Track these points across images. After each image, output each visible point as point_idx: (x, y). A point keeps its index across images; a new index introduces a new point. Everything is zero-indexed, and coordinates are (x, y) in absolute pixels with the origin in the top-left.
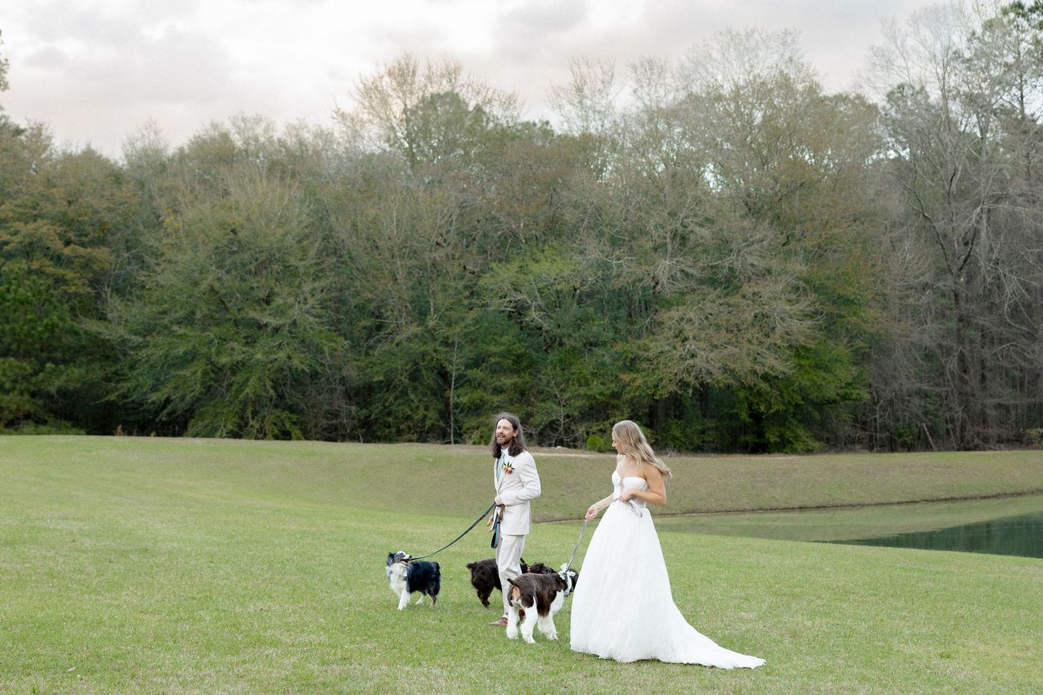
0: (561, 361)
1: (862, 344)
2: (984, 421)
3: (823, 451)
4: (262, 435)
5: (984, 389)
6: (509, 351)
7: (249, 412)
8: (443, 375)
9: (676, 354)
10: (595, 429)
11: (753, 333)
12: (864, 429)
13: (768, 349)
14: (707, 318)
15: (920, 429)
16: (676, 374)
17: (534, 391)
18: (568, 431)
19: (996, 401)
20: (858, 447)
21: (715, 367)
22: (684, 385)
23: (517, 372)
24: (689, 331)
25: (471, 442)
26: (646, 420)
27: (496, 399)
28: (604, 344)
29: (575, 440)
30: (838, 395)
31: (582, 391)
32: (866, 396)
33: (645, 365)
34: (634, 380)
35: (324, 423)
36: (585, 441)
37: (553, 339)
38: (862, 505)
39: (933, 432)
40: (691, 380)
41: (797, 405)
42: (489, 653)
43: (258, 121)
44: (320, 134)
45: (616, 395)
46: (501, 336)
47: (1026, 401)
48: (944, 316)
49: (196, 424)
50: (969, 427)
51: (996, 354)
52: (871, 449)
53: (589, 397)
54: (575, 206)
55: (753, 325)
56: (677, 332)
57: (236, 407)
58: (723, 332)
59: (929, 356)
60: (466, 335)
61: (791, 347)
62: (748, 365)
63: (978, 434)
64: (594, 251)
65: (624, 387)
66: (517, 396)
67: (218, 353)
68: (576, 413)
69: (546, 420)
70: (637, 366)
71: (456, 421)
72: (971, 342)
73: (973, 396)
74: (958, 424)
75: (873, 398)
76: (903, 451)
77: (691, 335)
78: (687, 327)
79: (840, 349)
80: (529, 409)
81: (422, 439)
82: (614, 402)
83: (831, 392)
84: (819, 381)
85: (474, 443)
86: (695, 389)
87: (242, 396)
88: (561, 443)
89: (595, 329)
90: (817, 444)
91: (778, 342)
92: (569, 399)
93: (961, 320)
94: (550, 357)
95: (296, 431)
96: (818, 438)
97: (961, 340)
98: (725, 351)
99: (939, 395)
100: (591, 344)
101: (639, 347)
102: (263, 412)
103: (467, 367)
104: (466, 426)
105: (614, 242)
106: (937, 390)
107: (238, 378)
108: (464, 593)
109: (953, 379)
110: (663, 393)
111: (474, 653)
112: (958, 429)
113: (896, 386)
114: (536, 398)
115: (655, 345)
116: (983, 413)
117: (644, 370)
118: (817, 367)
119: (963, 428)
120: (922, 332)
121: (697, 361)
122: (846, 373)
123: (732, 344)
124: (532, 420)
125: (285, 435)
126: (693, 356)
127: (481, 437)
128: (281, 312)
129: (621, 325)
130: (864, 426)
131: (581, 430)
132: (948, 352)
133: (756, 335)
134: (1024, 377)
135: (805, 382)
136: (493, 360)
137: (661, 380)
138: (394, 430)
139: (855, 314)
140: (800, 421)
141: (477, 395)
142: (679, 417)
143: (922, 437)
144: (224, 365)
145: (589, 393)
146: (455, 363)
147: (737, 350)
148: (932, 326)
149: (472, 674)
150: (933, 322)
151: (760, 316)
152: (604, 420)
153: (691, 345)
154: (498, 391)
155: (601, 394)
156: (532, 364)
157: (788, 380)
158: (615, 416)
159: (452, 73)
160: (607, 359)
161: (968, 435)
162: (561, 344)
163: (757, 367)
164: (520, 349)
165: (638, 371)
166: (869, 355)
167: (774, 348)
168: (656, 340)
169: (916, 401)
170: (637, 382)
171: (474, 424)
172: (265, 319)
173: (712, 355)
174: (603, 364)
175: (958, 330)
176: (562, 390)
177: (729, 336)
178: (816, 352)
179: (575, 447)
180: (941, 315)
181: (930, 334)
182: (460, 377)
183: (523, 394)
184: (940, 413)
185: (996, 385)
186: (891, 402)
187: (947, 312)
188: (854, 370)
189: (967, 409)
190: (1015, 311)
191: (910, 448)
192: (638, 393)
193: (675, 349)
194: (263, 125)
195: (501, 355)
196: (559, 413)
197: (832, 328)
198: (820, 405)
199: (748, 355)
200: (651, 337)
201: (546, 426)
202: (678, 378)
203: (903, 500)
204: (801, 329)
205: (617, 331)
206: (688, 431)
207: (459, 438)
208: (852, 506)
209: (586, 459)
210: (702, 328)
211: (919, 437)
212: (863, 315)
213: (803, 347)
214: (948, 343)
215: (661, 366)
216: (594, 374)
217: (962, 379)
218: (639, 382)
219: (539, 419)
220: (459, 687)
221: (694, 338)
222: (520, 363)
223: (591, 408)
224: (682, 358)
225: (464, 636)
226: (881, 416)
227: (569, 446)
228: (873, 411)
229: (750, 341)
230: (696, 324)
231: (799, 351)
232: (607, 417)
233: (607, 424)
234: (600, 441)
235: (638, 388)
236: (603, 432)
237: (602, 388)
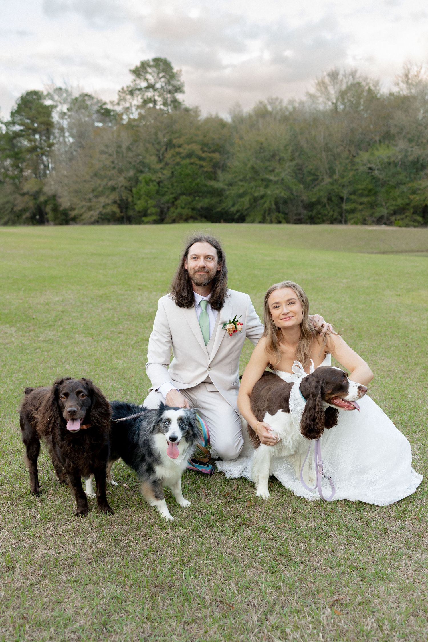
0: (387, 191)
4: (271, 222)
6: (366, 188)
7: (266, 214)
8: (342, 199)
10: (399, 218)
17: (376, 203)
18: (388, 219)
23: (369, 196)
27: (360, 207)
28: (405, 184)
29: (391, 223)
31: (394, 203)
33: (420, 192)
34: (415, 198)
35: (295, 218)
36: (395, 223)
37: (385, 182)
43: (277, 99)
44: (302, 103)
45: (408, 204)
46: (364, 182)
49: (248, 219)
53: (398, 206)
54: (396, 126)
57: (262, 212)
60: (349, 181)
64: (402, 144)
65: (412, 201)
66: (369, 206)
67: (255, 191)
68: (392, 212)
69: (380, 215)
70: (417, 192)
71: (345, 216)
80: (374, 211)
81: (332, 223)
82: (407, 207)
85: (352, 224)
87: (263, 207)
88: (385, 224)
89: (401, 177)
92: (389, 206)
94: (383, 189)
95: (283, 221)
100: (399, 184)
101: (418, 185)
102: (272, 214)
103: (351, 194)
104: (349, 217)
105: (410, 141)
107: (262, 201)
114: (377, 206)
115: (424, 183)
117: (420, 194)
124: (374, 215)
125: (280, 222)
127: (354, 222)
128: (278, 175)
129: (412, 176)
131: (393, 218)
136: (360, 192)
138: (321, 220)
141: (353, 206)
144: (257, 196)
146: (345, 194)
154: (361, 204)
155: (402, 204)
156: (376, 193)
158: (407, 213)
159: (353, 74)
160: (405, 190)
162: (388, 184)
164: (370, 186)
165: (417, 194)
171: (352, 216)
172: (272, 178)
174: (403, 192)
176: (386, 203)
179: (391, 226)
182: (347, 199)
183: (371, 205)
192: (417, 203)
194: (279, 101)
195: (362, 189)
196: (384, 212)
201: (380, 217)
207: (346, 222)
216: (399, 196)
218: (418, 199)
219: (377, 215)
222: (370, 192)
223: (398, 209)
227: (388, 225)
232: (404, 213)
233: (404, 216)
234: (401, 223)
235: (417, 201)
236: (402, 219)
237: (402, 201)
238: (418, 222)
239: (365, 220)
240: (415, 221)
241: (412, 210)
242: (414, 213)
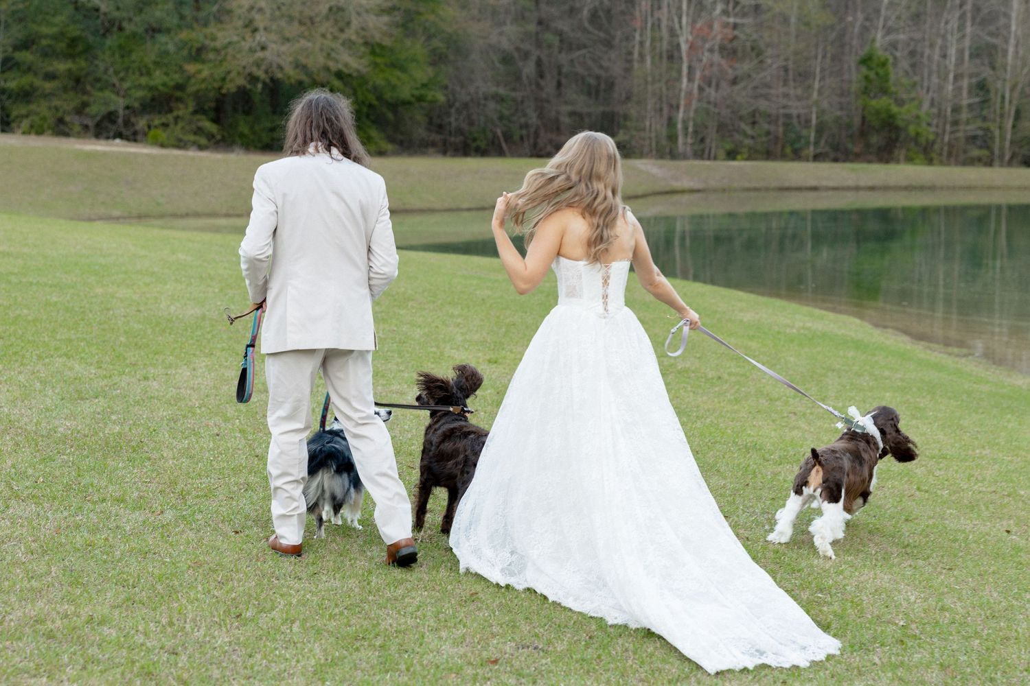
0: (121, 47)
1: (441, 45)
2: (558, 129)
3: (396, 154)
5: (559, 95)
6: (62, 34)
9: (246, 45)
10: (157, 122)
11: (326, 27)
12: (438, 132)
13: (343, 44)
14: (279, 8)
15: (495, 136)
16: (244, 68)
17: (90, 78)
18: (127, 123)
19: (569, 108)
20: (431, 150)
21: (287, 62)
22: (253, 79)
23: (71, 56)
24: (260, 21)
25: (20, 131)
26: (212, 114)
27: (48, 86)
28: (168, 31)
29: (135, 133)
30: (413, 96)
31: (144, 80)
32: (441, 97)
33: (211, 56)
34: (199, 72)
36: (145, 134)
37: (112, 22)
38: (432, 211)
39: (508, 137)
40: (260, 74)
41: (371, 106)
42: (39, 357)
45: (180, 87)
46: (54, 16)
47: (601, 109)
48: (523, 18)
50: (542, 133)
51: (572, 61)
52: (444, 152)
53: (151, 88)
55: (327, 18)
56: (247, 22)
58: (296, 24)
59: (507, 59)
60: (14, 13)
61: (366, 44)
62: (321, 60)
63: (551, 141)
65: (189, 78)
66: (71, 84)
68: (136, 105)
69: (103, 110)
70: (203, 56)
72: (550, 46)
73: (548, 102)
74: (532, 130)
75: (449, 101)
76: (475, 156)
77: (261, 26)
78: (258, 17)
79: (417, 48)
80: (85, 98)
82: (178, 94)
83: (406, 93)
84: (394, 81)
85: (24, 133)
86: (264, 83)
88: (120, 135)
89: (158, 14)
90: (390, 147)
91: (354, 38)
92: (129, 89)
93: (540, 23)
94: (109, 42)
96: (391, 140)
97: (539, 44)
98: (297, 46)
99: (514, 100)
100: (154, 30)
101: (206, 37)
103: (16, 48)
104: (14, 113)
106: (513, 94)
108: (13, 295)
109: (530, 84)
110: (230, 87)
111: (23, 356)
112: (532, 136)
113: (472, 89)
114: (93, 86)
115: (224, 35)
116: (557, 120)
117: (210, 61)
118: (393, 65)
119: (537, 134)
120: (501, 34)
121: (267, 54)
122: (422, 73)
123: (304, 38)
124: (87, 110)
126: (263, 48)
127: (32, 127)
129: (187, 11)
130: (440, 128)
131: (141, 123)
132: (526, 55)
133: (330, 30)
134: (599, 84)
135: (380, 81)
136: (44, 42)
137: (229, 72)
139: (433, 11)
140: (373, 122)
141: (26, 80)
142: (247, 113)
143: (496, 142)
145: (152, 83)
147: (309, 44)
148: (511, 29)
149: (21, 378)
150: (512, 23)
151: (335, 9)
152: (167, 113)
153: (261, 37)
154: (50, 77)
155: (164, 85)
156: (88, 49)
157: (363, 79)
158: (178, 109)
160: (171, 47)
161: (541, 143)
162: (121, 29)
163: (331, 64)
164: (75, 31)
165: (203, 62)
166: (446, 57)
167: (348, 44)
168: (224, 29)
169: (492, 105)
170: (203, 73)
171: (23, 111)
173: (284, 48)
174: (167, 53)
175: (537, 33)
176: (122, 79)
177: (303, 28)
178: (392, 50)
179: (135, 141)
180: (521, 17)
181: (508, 35)
183: (78, 81)
184: (515, 118)
185: (571, 92)
186: (466, 106)
187: (527, 14)
188: (430, 71)
189: (541, 116)
190: (594, 15)
191: (482, 153)
192: (203, 86)
193: (244, 39)
195: (55, 37)
196: (118, 104)
197: (410, 25)
198: (395, 106)
199: (322, 50)
200: (219, 26)
201: (103, 118)
202: (248, 71)
203: (473, 206)
204: (378, 26)
205: (182, 17)
206: (257, 128)
208: (421, 211)
209: (147, 155)
210: (273, 19)
211: (493, 143)
212: (441, 13)
213: (379, 45)
214: (527, 46)
215: (229, 58)
216: (156, 64)
217: (538, 85)
218: (205, 74)
219: (97, 109)
220: (8, 391)
221: (265, 29)
222: (74, 47)
223: (153, 99)
224: (252, 51)
225: (13, 339)
226: (457, 120)
227: (128, 139)
228: (448, 114)
229: (323, 36)
230: (268, 15)
231: (374, 49)
232: (171, 111)
233: (170, 117)
234: (163, 135)
235: (204, 80)
236: (165, 125)
237: (165, 78)
238: (210, 137)
239: (61, 121)
240: (199, 131)
241: (191, 105)
242: (195, 112)
